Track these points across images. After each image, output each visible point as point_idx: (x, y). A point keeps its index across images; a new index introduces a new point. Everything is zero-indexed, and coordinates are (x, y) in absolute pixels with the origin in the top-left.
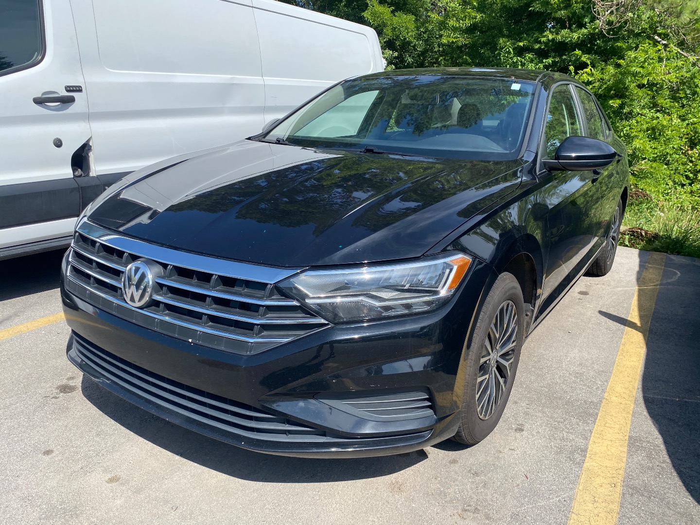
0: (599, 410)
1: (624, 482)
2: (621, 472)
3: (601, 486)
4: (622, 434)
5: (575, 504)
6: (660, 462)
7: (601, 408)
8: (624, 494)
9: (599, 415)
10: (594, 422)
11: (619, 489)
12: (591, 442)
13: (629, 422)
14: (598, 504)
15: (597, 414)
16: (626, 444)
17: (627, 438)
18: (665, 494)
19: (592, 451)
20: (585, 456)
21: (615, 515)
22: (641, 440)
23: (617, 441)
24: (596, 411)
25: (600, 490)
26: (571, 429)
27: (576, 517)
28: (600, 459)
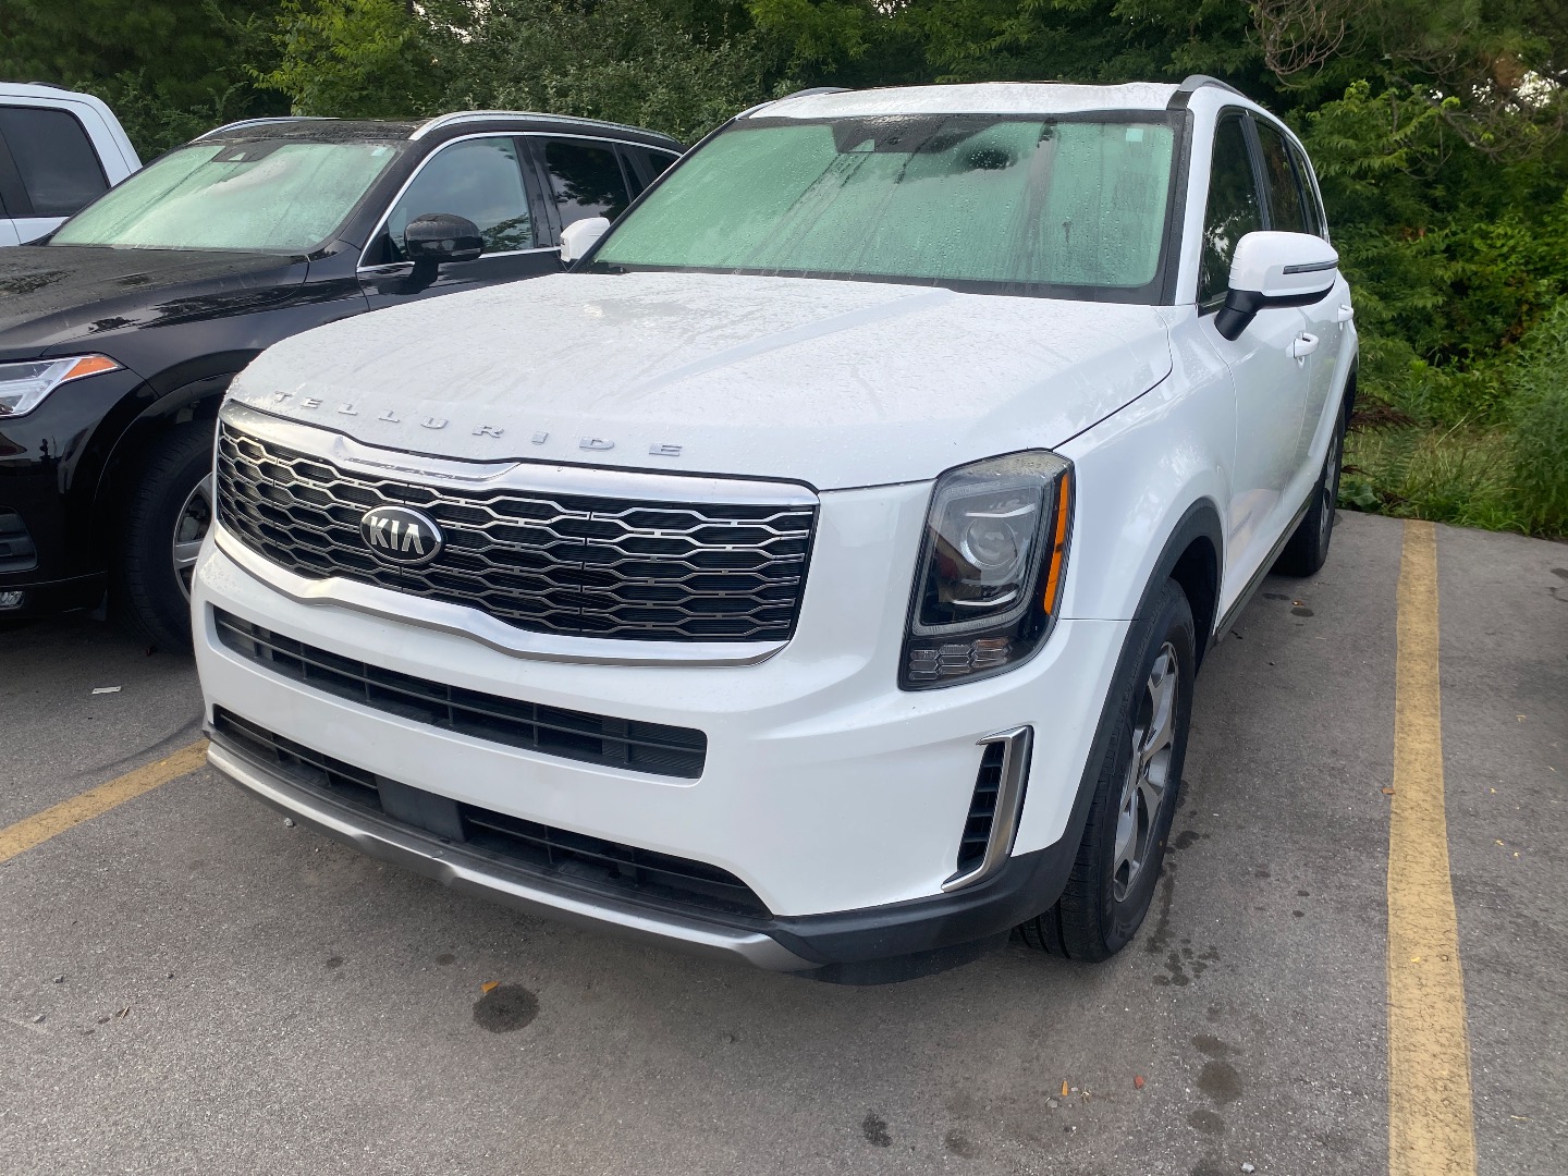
0: (1388, 833)
1: (1461, 951)
2: (1454, 936)
3: (1426, 961)
4: (1437, 873)
5: (1392, 991)
6: (1512, 916)
7: (1391, 830)
8: (1465, 971)
9: (1391, 841)
10: (1387, 855)
11: (1456, 964)
12: (1390, 890)
13: (1446, 852)
14: (1428, 990)
15: (1387, 841)
16: (1450, 890)
17: (1448, 878)
18: (1531, 966)
19: (1394, 903)
20: (1387, 913)
21: (1460, 1003)
22: (1472, 882)
23: (1433, 886)
24: (1385, 835)
25: (1426, 966)
26: (1351, 869)
27: (1398, 1011)
28: (1411, 917)
